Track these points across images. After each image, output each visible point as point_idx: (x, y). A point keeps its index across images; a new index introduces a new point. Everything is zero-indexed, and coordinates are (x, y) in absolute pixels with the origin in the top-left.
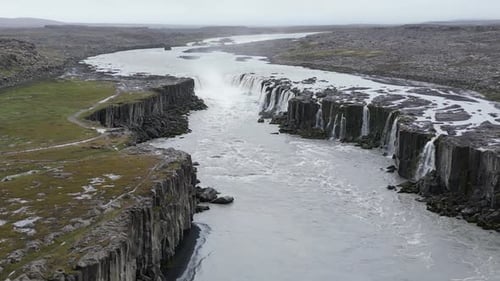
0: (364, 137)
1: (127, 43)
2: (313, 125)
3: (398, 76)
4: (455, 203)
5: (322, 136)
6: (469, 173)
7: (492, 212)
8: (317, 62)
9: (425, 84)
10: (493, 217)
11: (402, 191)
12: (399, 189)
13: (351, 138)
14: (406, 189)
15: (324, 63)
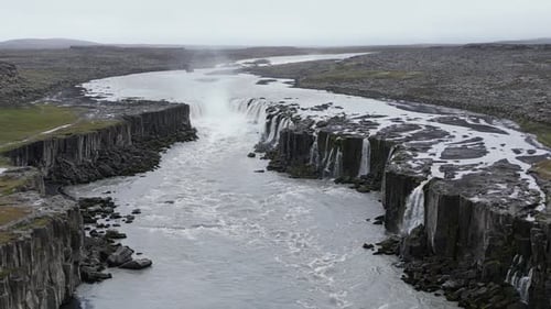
0: (362, 177)
1: (145, 64)
2: (306, 161)
3: (428, 102)
4: (440, 272)
5: (315, 174)
6: (458, 231)
7: (480, 287)
8: (343, 86)
9: (457, 111)
10: (479, 295)
11: (379, 253)
12: (376, 249)
13: (348, 178)
14: (386, 249)
15: (350, 86)
